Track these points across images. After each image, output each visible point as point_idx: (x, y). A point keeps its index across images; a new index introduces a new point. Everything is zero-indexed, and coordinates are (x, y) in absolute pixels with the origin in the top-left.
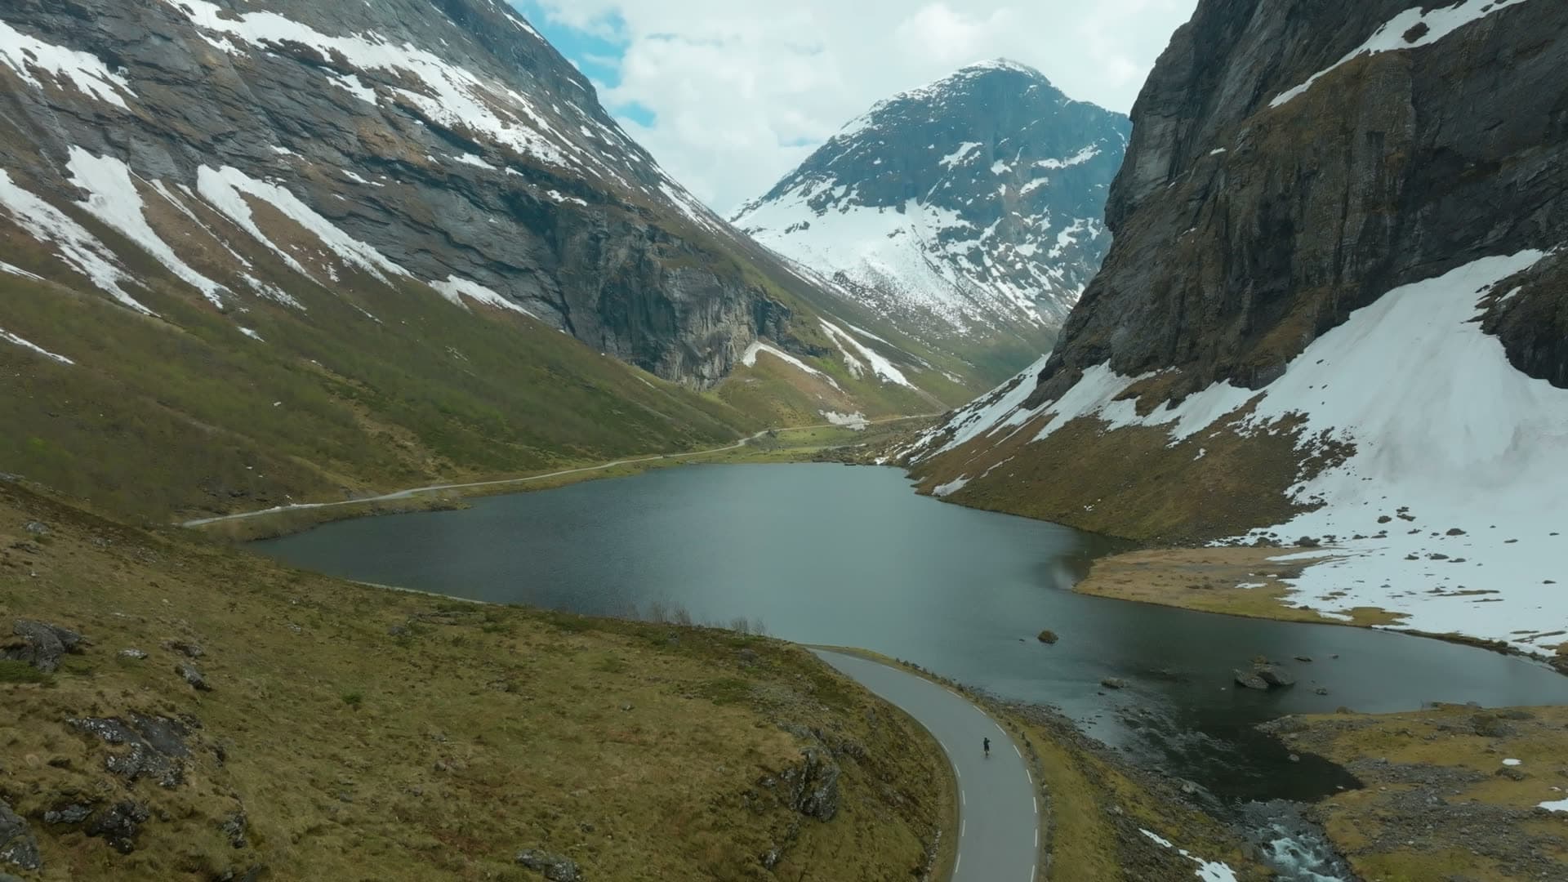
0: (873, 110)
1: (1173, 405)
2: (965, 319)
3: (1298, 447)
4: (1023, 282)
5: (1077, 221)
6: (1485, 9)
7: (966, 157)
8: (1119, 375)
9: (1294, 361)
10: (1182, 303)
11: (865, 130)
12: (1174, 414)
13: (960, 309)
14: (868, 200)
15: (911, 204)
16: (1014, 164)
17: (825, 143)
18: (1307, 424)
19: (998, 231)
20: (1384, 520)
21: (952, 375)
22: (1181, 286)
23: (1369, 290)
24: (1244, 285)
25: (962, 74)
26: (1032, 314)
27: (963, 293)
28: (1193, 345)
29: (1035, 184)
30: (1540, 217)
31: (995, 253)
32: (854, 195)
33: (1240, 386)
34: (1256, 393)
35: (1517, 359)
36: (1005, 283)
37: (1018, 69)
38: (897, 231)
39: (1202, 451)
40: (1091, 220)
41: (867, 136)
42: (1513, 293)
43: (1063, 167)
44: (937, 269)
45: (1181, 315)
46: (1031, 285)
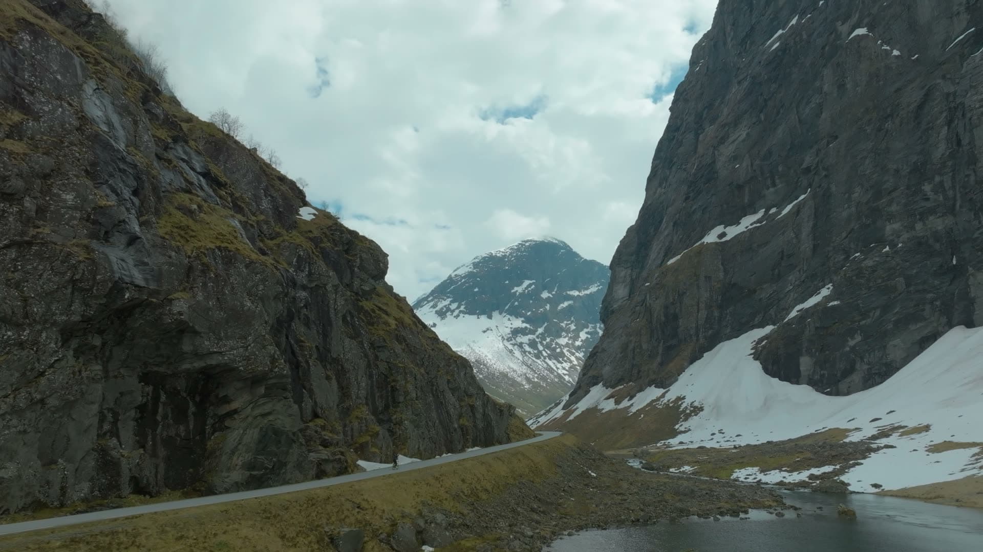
0: (474, 261)
1: (631, 398)
2: (528, 380)
3: (681, 410)
4: (561, 359)
5: (590, 325)
6: (747, 227)
7: (526, 288)
8: (607, 388)
9: (681, 375)
10: (634, 353)
11: (469, 272)
12: (631, 402)
13: (525, 374)
14: (470, 311)
15: (495, 314)
16: (554, 293)
17: (445, 278)
18: (685, 400)
19: (546, 330)
20: (713, 434)
21: (522, 410)
22: (633, 345)
23: (711, 344)
24: (659, 343)
25: (524, 243)
26: (567, 378)
27: (527, 365)
28: (639, 371)
29: (566, 304)
30: (772, 312)
31: (545, 343)
32: (462, 308)
33: (659, 388)
34: (665, 390)
35: (767, 370)
36: (550, 360)
37: (554, 241)
38: (488, 329)
39: (642, 416)
40: (598, 325)
41: (470, 275)
42: (764, 343)
43: (581, 295)
44: (511, 351)
45: (634, 358)
46: (566, 362)
